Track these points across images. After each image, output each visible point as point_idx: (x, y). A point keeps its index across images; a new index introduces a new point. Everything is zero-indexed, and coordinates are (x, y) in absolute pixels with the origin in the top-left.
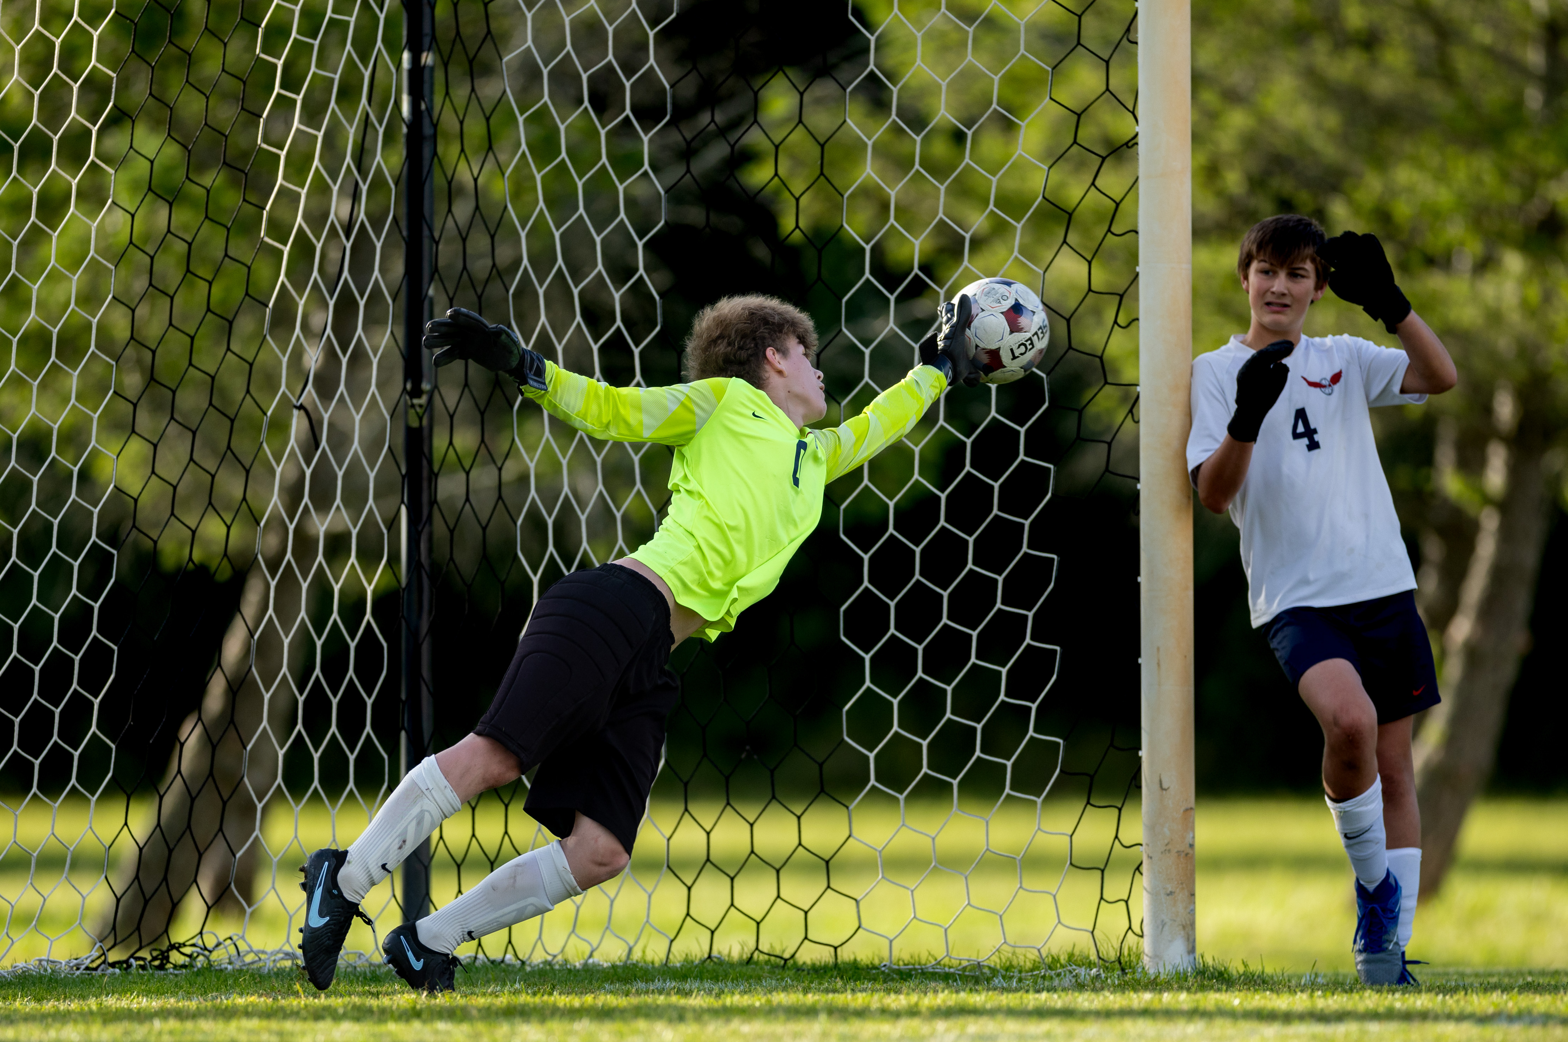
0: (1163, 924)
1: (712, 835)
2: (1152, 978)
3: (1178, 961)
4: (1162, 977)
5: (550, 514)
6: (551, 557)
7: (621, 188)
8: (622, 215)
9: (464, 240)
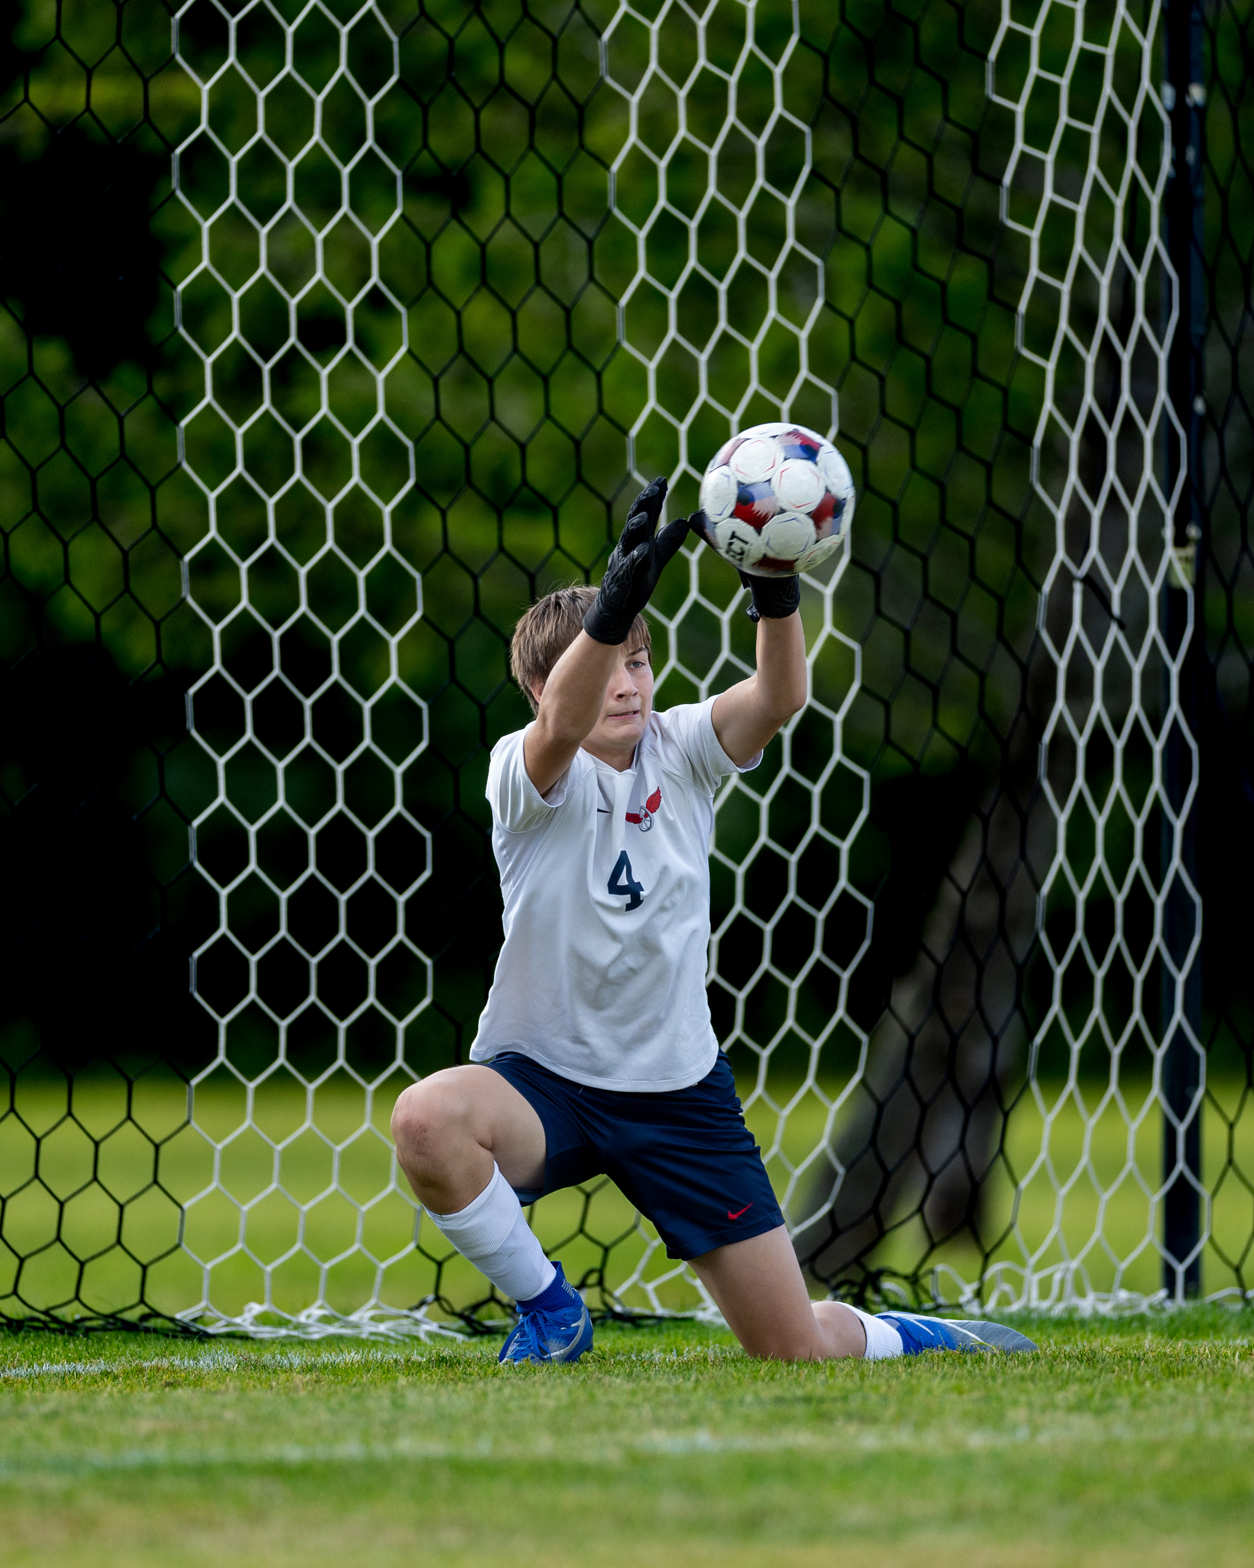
9: (1231, 345)
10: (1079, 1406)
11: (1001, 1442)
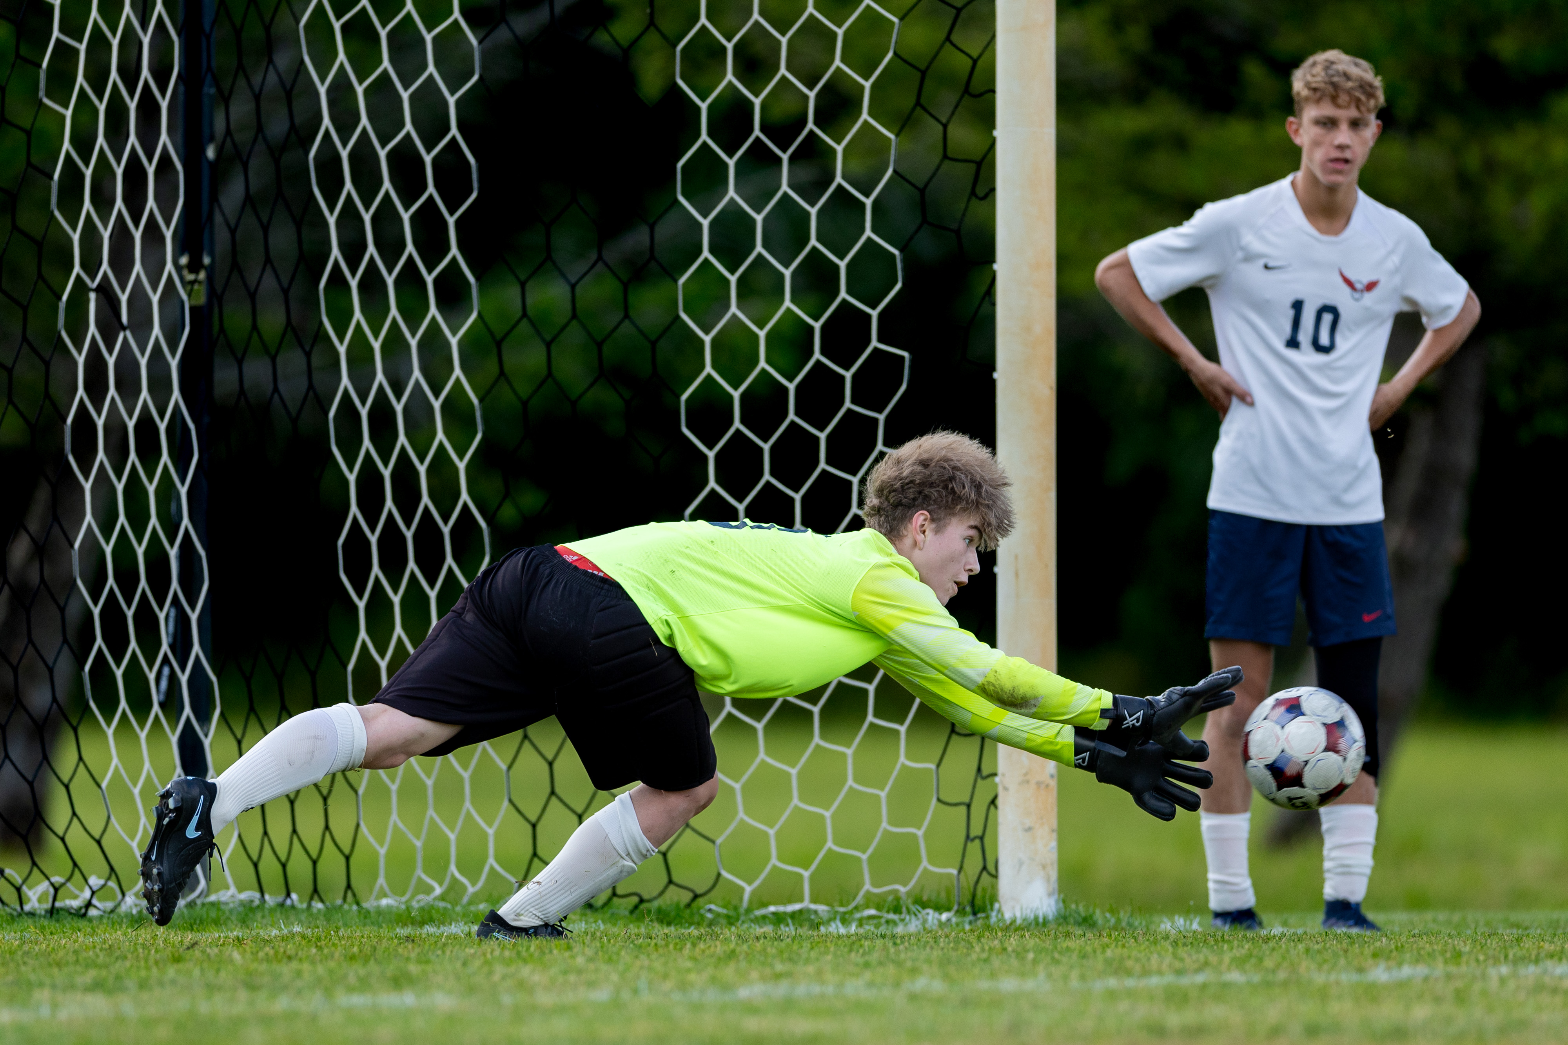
0: (1021, 863)
2: (1008, 922)
3: (1036, 904)
4: (1019, 922)
5: (363, 403)
6: (368, 453)
7: (428, 38)
8: (431, 68)
9: (257, 98)
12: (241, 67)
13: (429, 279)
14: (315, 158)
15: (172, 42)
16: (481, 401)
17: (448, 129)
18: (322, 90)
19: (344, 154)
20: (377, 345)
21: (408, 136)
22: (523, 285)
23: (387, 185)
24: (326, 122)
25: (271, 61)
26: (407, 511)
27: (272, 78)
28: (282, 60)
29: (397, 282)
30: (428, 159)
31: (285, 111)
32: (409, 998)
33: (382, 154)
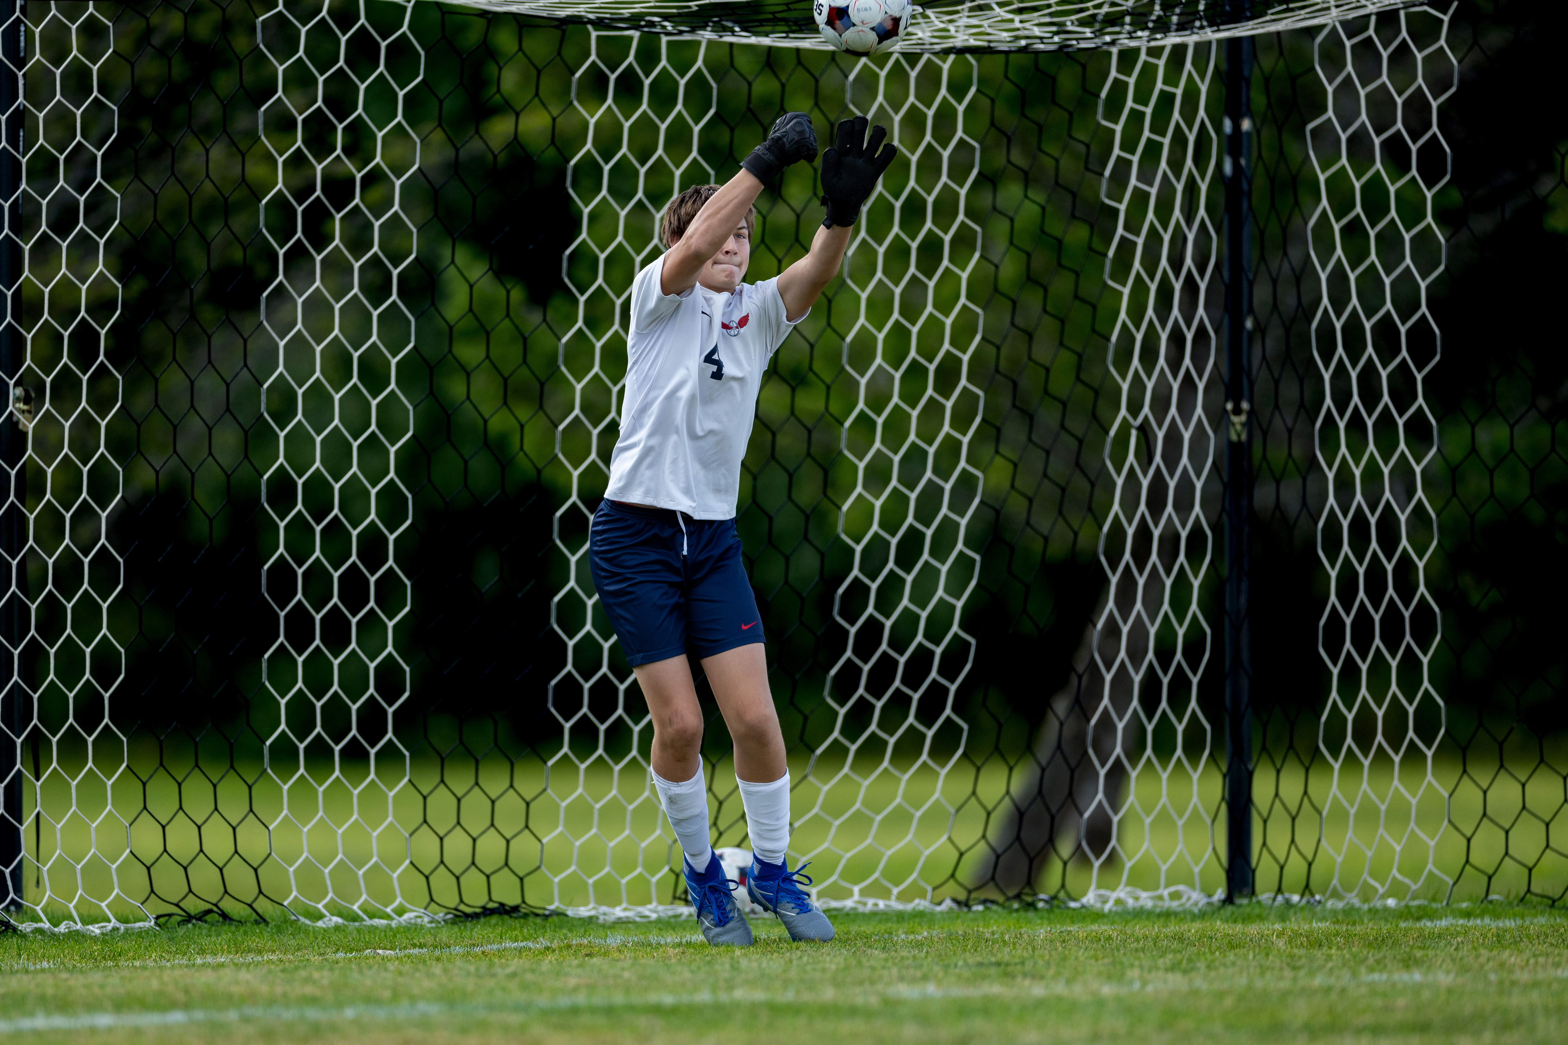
1: (1489, 794)
5: (1345, 516)
6: (1346, 555)
7: (1407, 237)
8: (1408, 261)
9: (1274, 282)
10: (1173, 968)
11: (1123, 991)
12: (1262, 257)
13: (1400, 422)
14: (1317, 330)
15: (1210, 237)
16: (1438, 515)
17: (1419, 306)
18: (1323, 277)
19: (1338, 326)
20: (1357, 473)
21: (1388, 313)
22: (1473, 427)
23: (1370, 349)
24: (1325, 301)
25: (1285, 253)
26: (1376, 599)
27: (1286, 266)
28: (1295, 254)
29: (1375, 425)
30: (1403, 330)
31: (1294, 291)
32: (1417, 976)
33: (1368, 326)
